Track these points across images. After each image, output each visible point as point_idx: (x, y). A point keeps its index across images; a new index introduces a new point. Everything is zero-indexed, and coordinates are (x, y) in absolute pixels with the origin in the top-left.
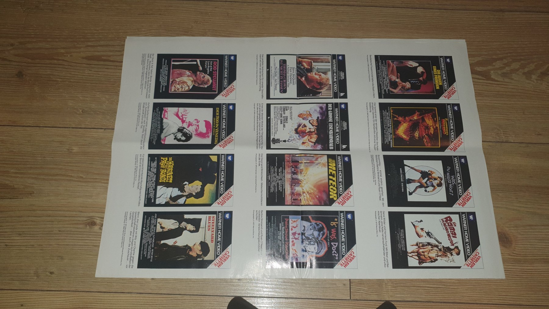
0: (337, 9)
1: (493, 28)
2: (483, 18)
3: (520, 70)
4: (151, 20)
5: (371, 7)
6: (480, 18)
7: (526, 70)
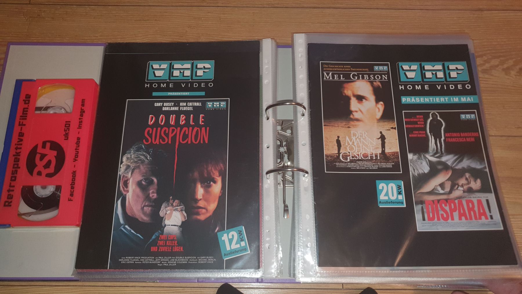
0: (324, 12)
1: (472, 27)
2: (463, 17)
3: (500, 66)
4: (147, 26)
5: (356, 9)
6: (460, 17)
7: (505, 66)
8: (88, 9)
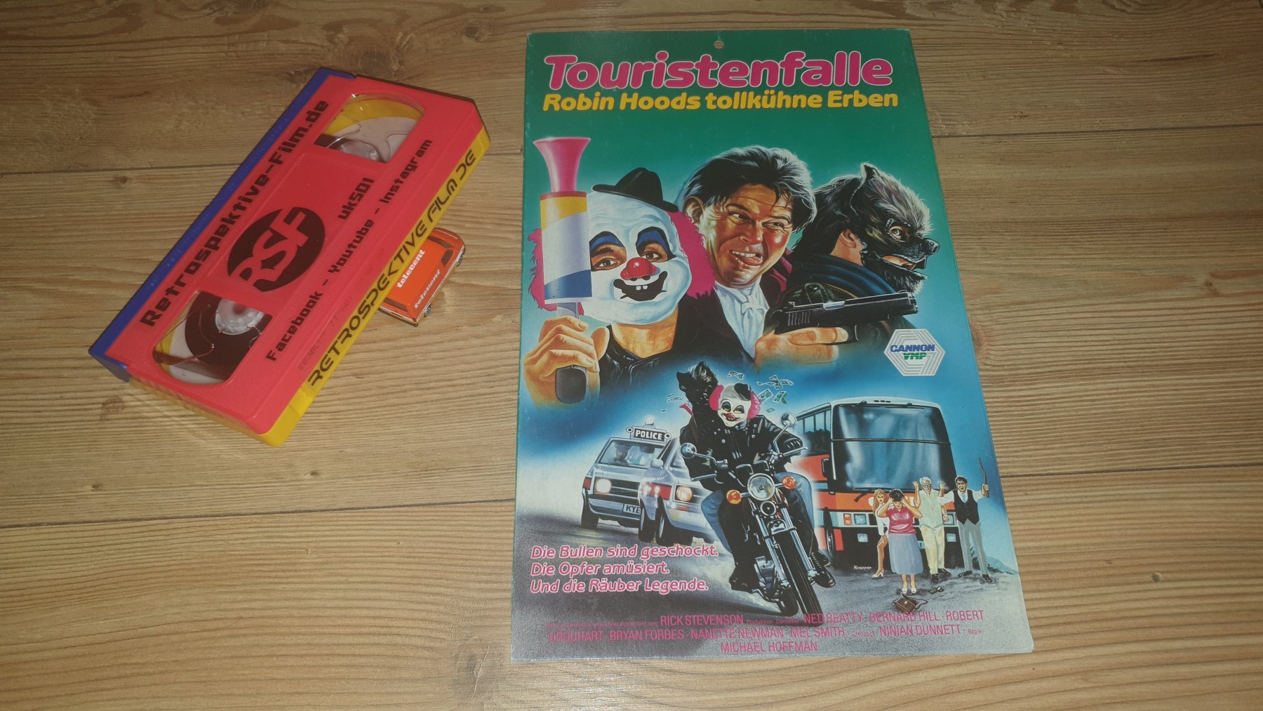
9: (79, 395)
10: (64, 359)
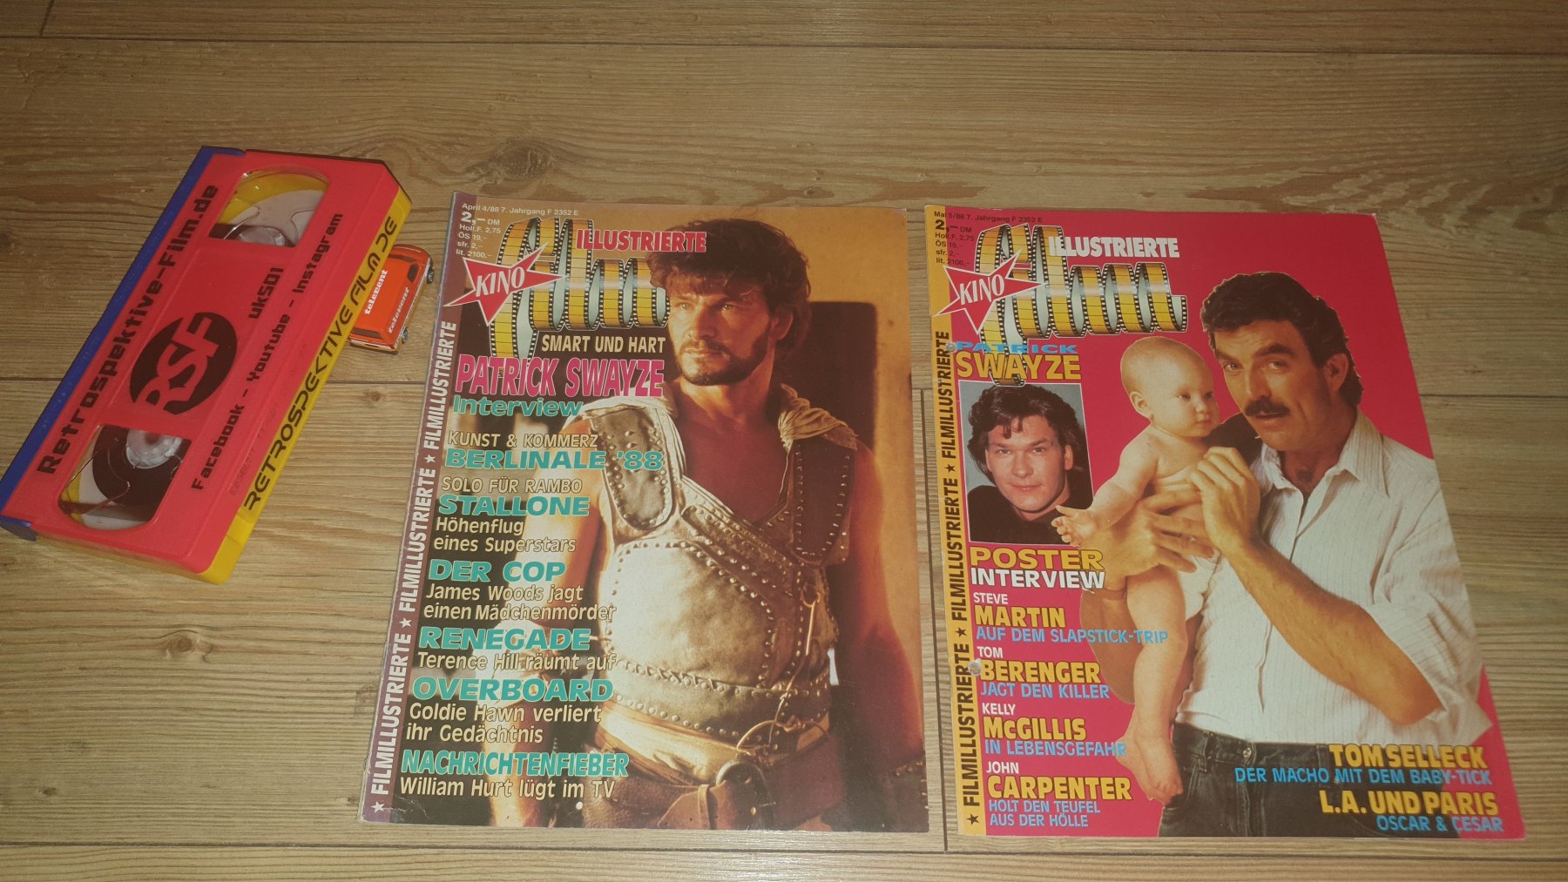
8: (209, 50)
9: (329, 678)
10: (311, 629)
